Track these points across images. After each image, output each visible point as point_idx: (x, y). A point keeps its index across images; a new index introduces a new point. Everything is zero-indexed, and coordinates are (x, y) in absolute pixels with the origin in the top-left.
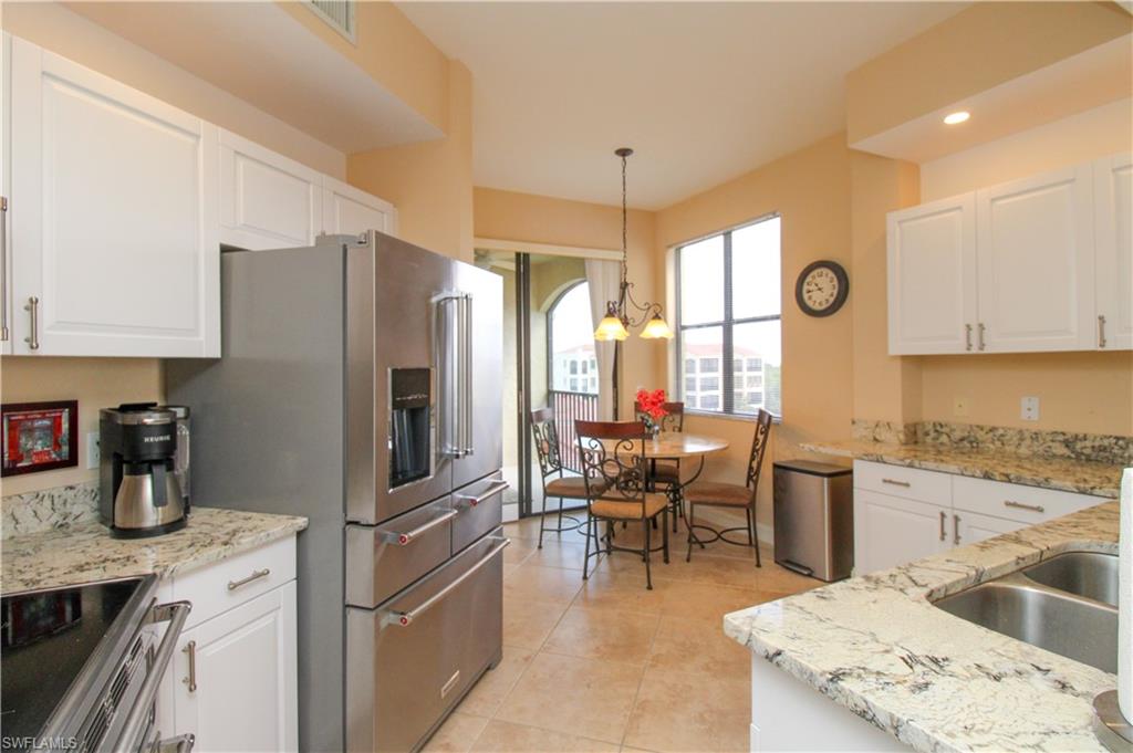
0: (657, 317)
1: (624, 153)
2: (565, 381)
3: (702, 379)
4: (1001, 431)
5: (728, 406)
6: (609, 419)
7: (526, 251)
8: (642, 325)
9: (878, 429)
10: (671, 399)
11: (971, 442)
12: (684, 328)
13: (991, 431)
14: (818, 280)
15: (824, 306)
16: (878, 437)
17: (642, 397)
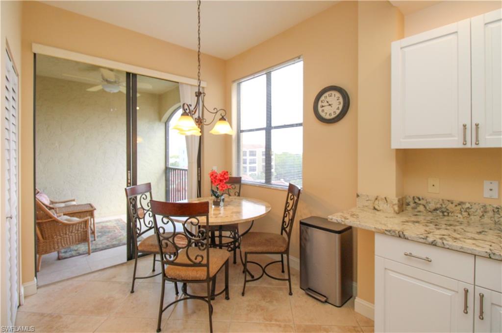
0: (223, 119)
4: (468, 205)
5: (268, 179)
7: (134, 72)
8: (212, 124)
9: (377, 202)
10: (234, 175)
11: (443, 212)
12: (243, 131)
13: (459, 204)
14: (329, 99)
15: (333, 116)
16: (377, 207)
17: (213, 175)
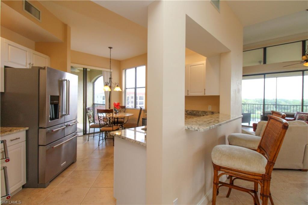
0: (118, 86)
1: (110, 48)
2: (101, 101)
3: (139, 102)
5: (135, 106)
6: (108, 109)
7: (86, 68)
8: (114, 88)
10: (123, 105)
12: (127, 89)
17: (115, 104)
